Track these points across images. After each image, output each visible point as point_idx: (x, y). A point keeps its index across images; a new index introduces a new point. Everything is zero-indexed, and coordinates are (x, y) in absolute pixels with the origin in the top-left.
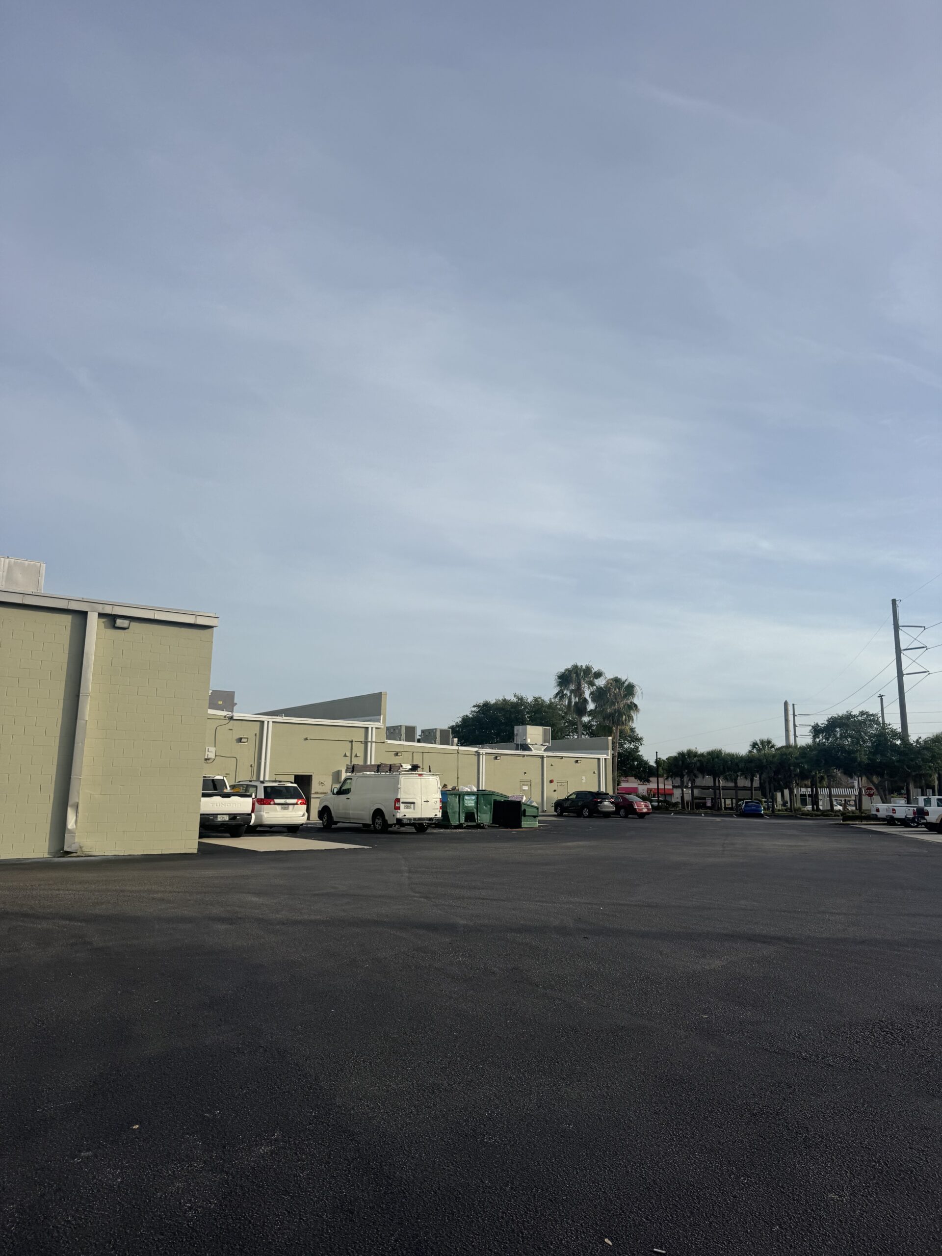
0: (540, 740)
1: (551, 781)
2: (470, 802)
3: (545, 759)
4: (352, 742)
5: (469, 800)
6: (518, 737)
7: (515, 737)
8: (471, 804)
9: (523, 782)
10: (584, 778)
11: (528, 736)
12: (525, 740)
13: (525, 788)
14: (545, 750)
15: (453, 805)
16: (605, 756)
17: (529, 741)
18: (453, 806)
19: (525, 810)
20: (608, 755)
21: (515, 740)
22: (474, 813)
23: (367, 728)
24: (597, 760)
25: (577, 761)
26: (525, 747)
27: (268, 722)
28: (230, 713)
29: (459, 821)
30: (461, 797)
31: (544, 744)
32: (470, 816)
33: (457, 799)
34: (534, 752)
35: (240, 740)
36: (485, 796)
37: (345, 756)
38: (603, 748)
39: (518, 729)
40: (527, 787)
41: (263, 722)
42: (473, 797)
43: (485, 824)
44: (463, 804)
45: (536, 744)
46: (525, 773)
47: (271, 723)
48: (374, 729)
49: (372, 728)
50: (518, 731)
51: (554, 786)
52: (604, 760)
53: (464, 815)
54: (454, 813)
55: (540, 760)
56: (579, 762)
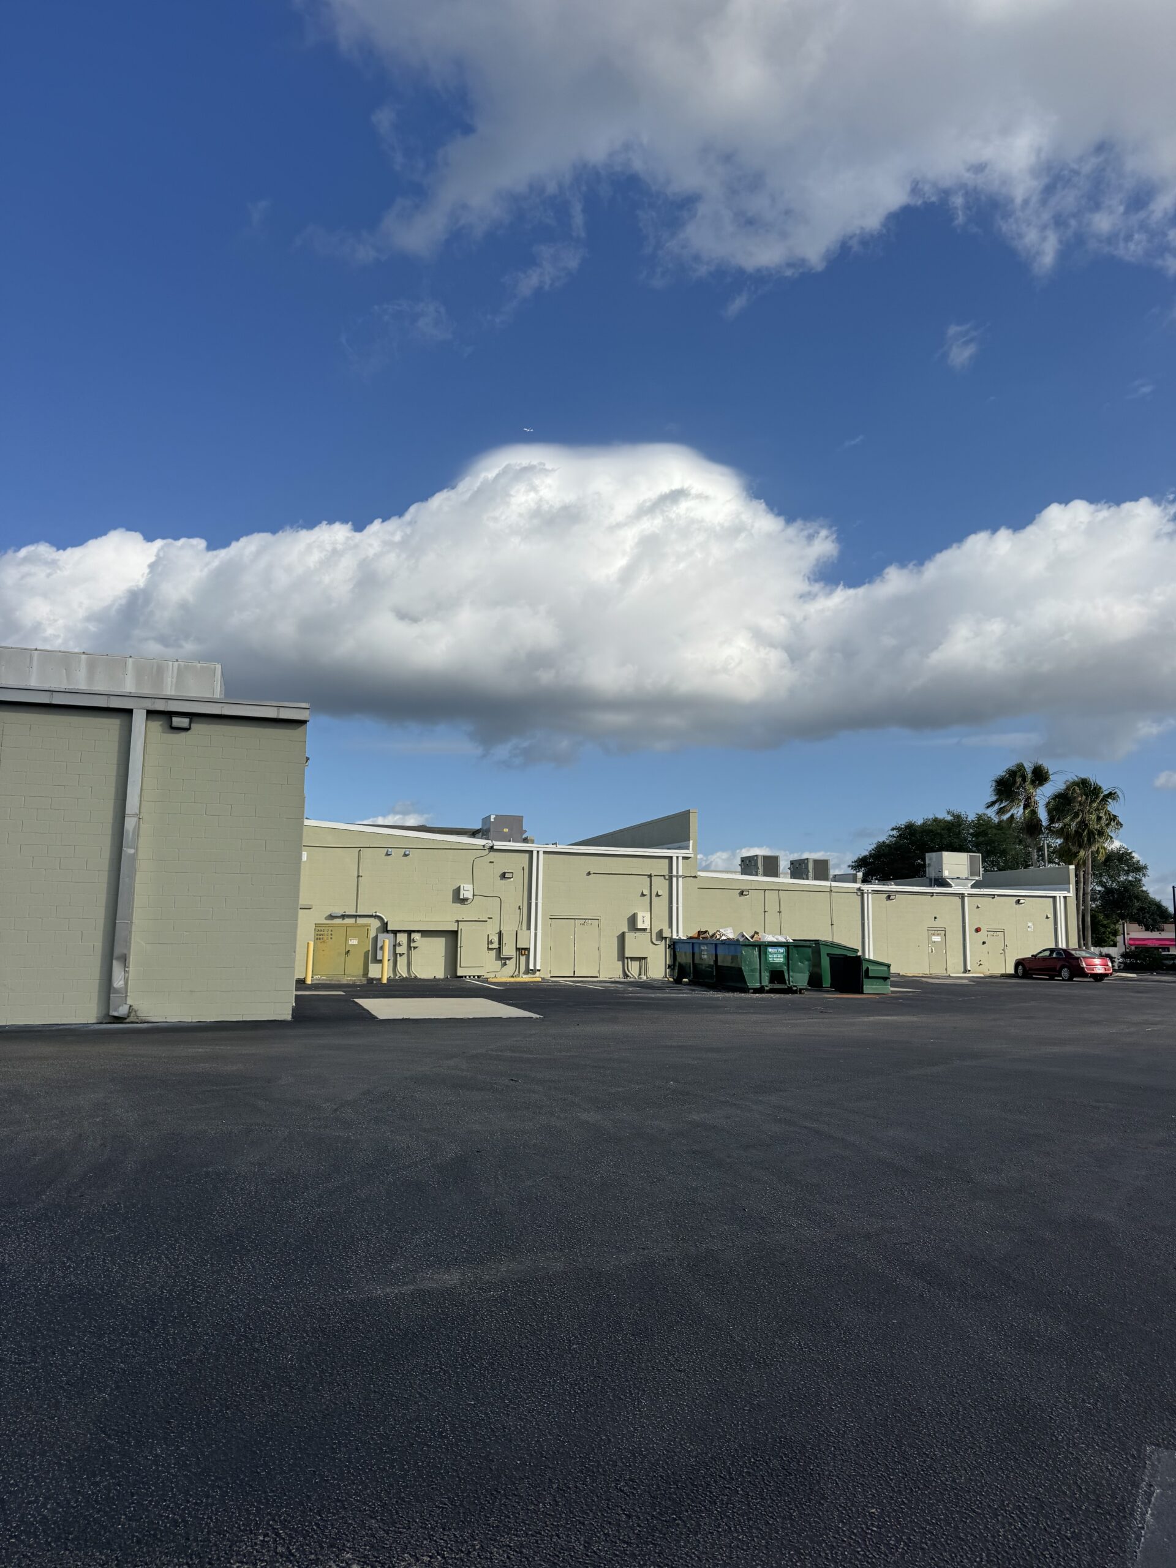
0: (964, 872)
1: (978, 930)
2: (777, 957)
3: (966, 898)
4: (650, 876)
5: (775, 953)
6: (931, 868)
7: (927, 869)
8: (778, 959)
9: (933, 931)
10: (1030, 924)
11: (944, 866)
12: (941, 871)
13: (937, 939)
14: (973, 886)
15: (750, 959)
16: (1065, 893)
17: (946, 873)
18: (750, 962)
19: (868, 968)
20: (1069, 892)
21: (927, 873)
22: (782, 972)
23: (671, 858)
24: (1051, 899)
25: (1019, 900)
26: (942, 882)
27: (538, 852)
28: (490, 842)
29: (761, 983)
30: (762, 949)
31: (970, 878)
32: (777, 975)
33: (756, 952)
34: (955, 889)
35: (503, 876)
36: (799, 948)
37: (643, 895)
38: (1063, 883)
39: (930, 857)
40: (939, 937)
41: (532, 851)
42: (782, 950)
43: (801, 987)
44: (766, 959)
45: (958, 878)
46: (935, 918)
47: (541, 853)
48: (680, 859)
49: (677, 857)
50: (930, 859)
51: (982, 936)
52: (1062, 898)
53: (768, 974)
54: (753, 971)
55: (958, 900)
56: (1022, 901)
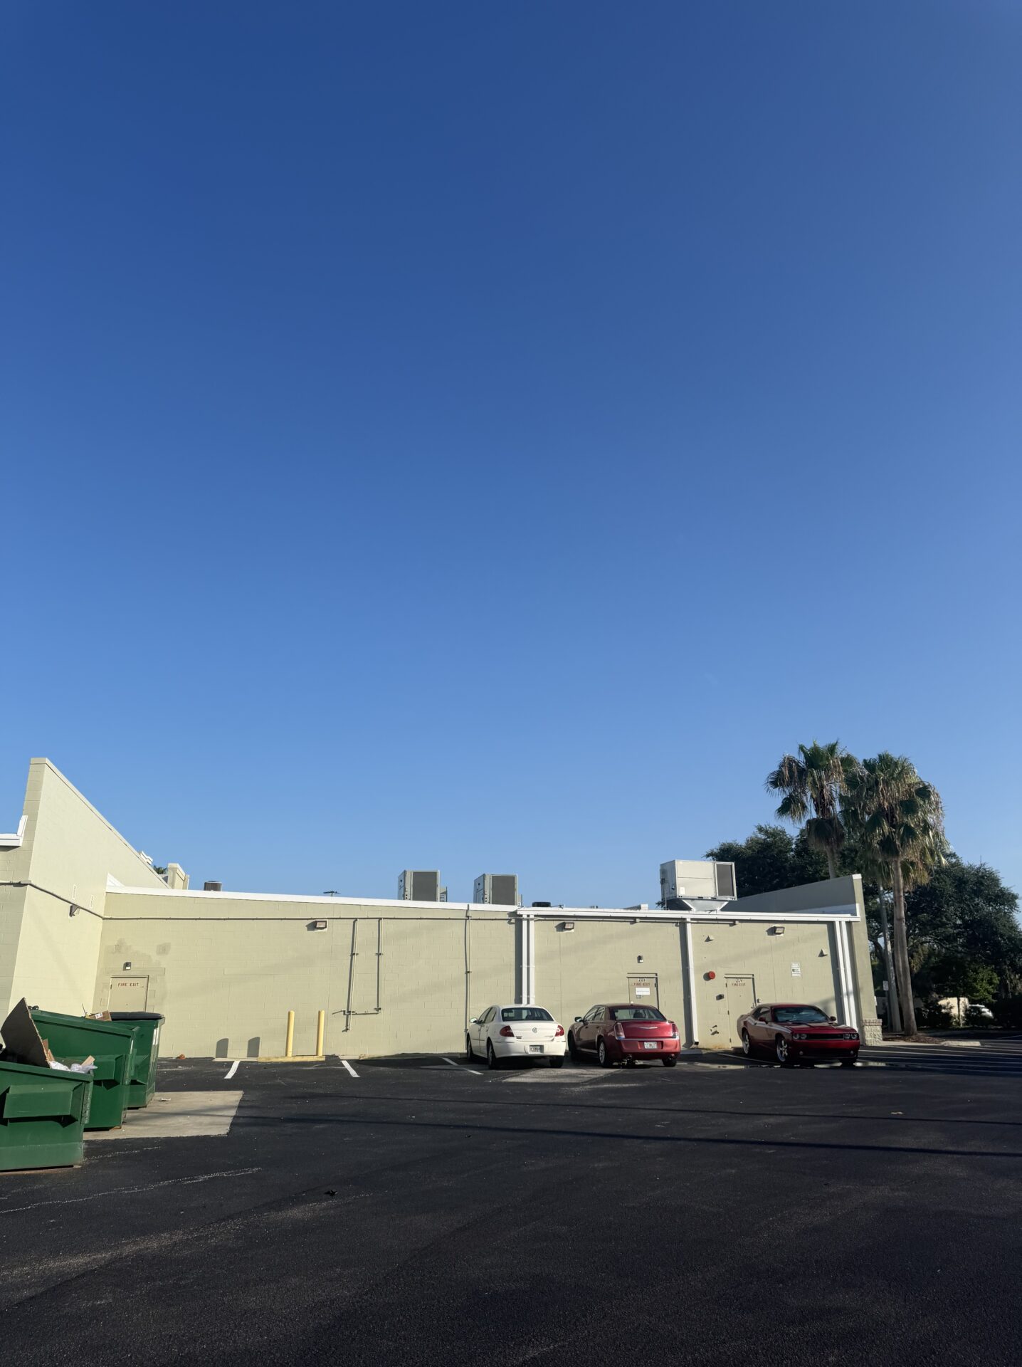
0: (709, 888)
1: (709, 976)
3: (689, 926)
6: (666, 885)
10: (795, 966)
11: (678, 881)
12: (674, 889)
13: (644, 991)
16: (848, 917)
17: (682, 891)
20: (854, 914)
31: (719, 898)
45: (701, 896)
51: (716, 986)
52: (843, 924)
56: (778, 930)
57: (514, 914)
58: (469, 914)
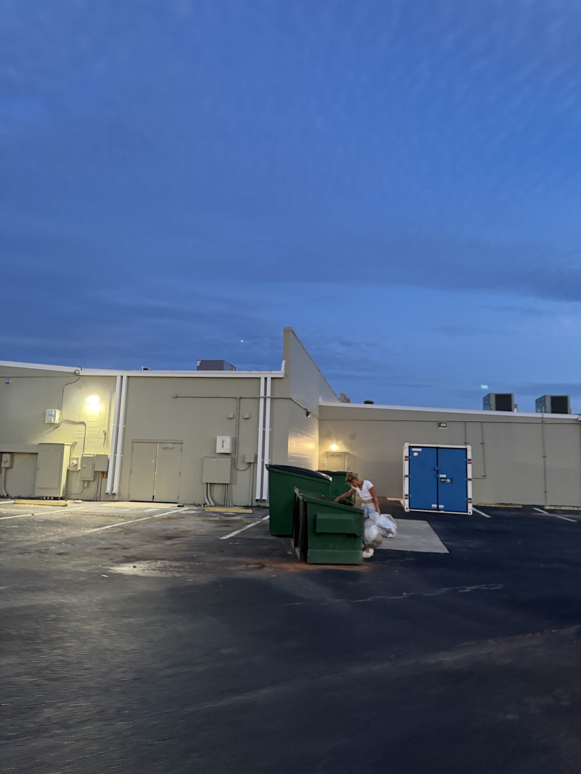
4: (238, 398)
23: (260, 379)
27: (122, 377)
37: (229, 418)
41: (116, 376)
47: (125, 378)
49: (266, 378)
57: (577, 420)
58: (544, 420)
